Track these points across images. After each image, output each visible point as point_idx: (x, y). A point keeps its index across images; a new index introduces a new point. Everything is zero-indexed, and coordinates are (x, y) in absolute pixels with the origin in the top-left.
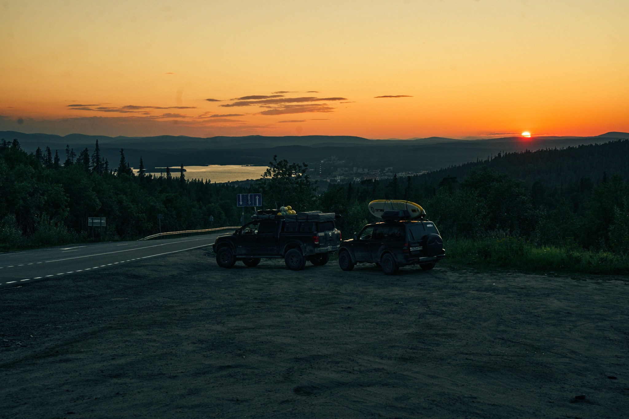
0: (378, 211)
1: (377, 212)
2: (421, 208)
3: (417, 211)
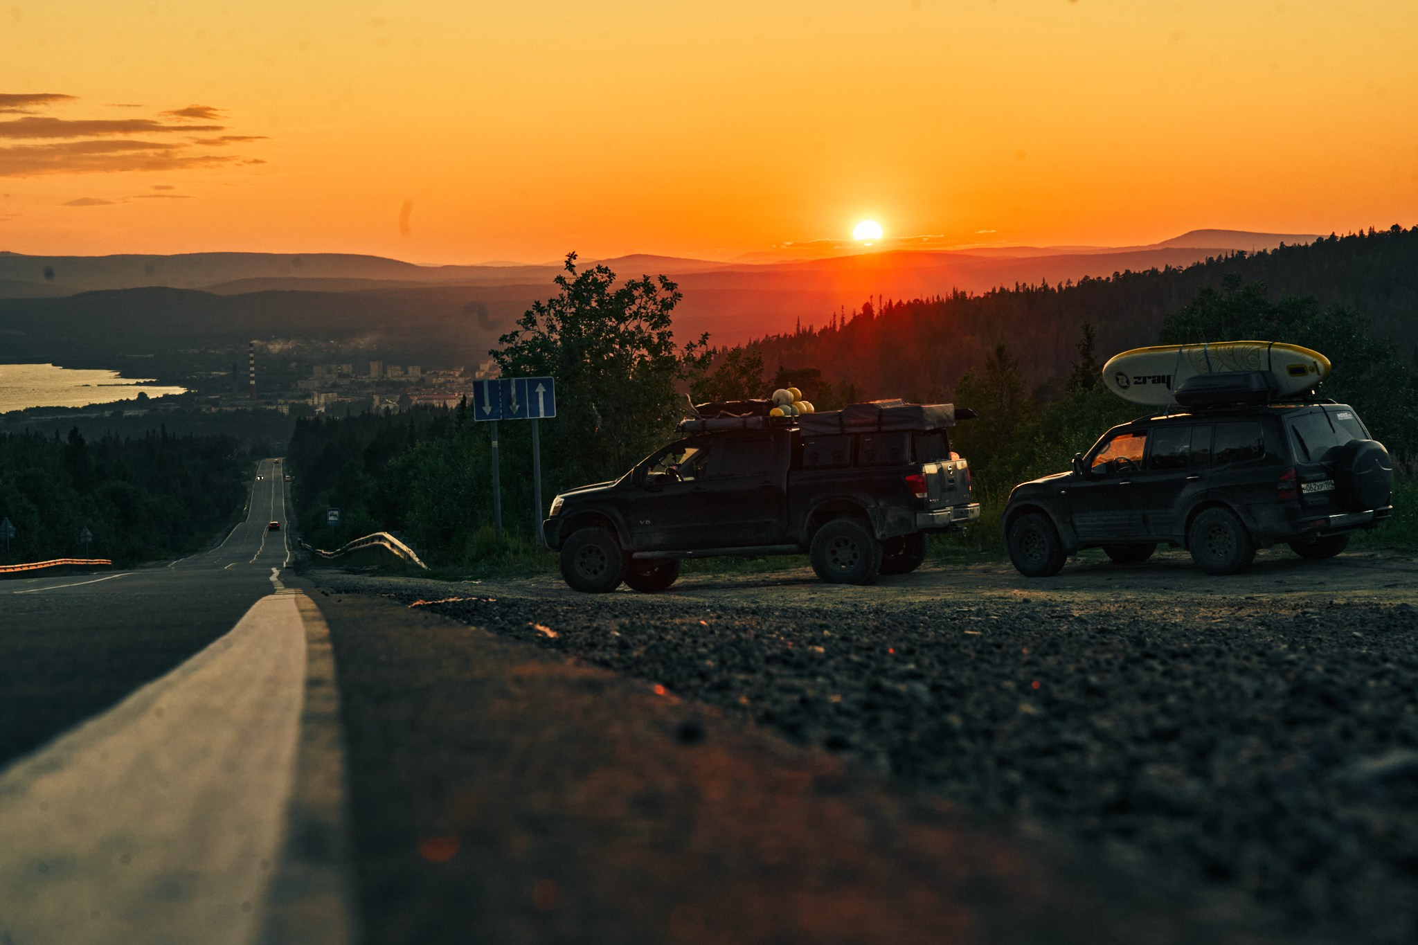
0: (1145, 382)
1: (1143, 385)
2: (1326, 361)
3: (1312, 370)
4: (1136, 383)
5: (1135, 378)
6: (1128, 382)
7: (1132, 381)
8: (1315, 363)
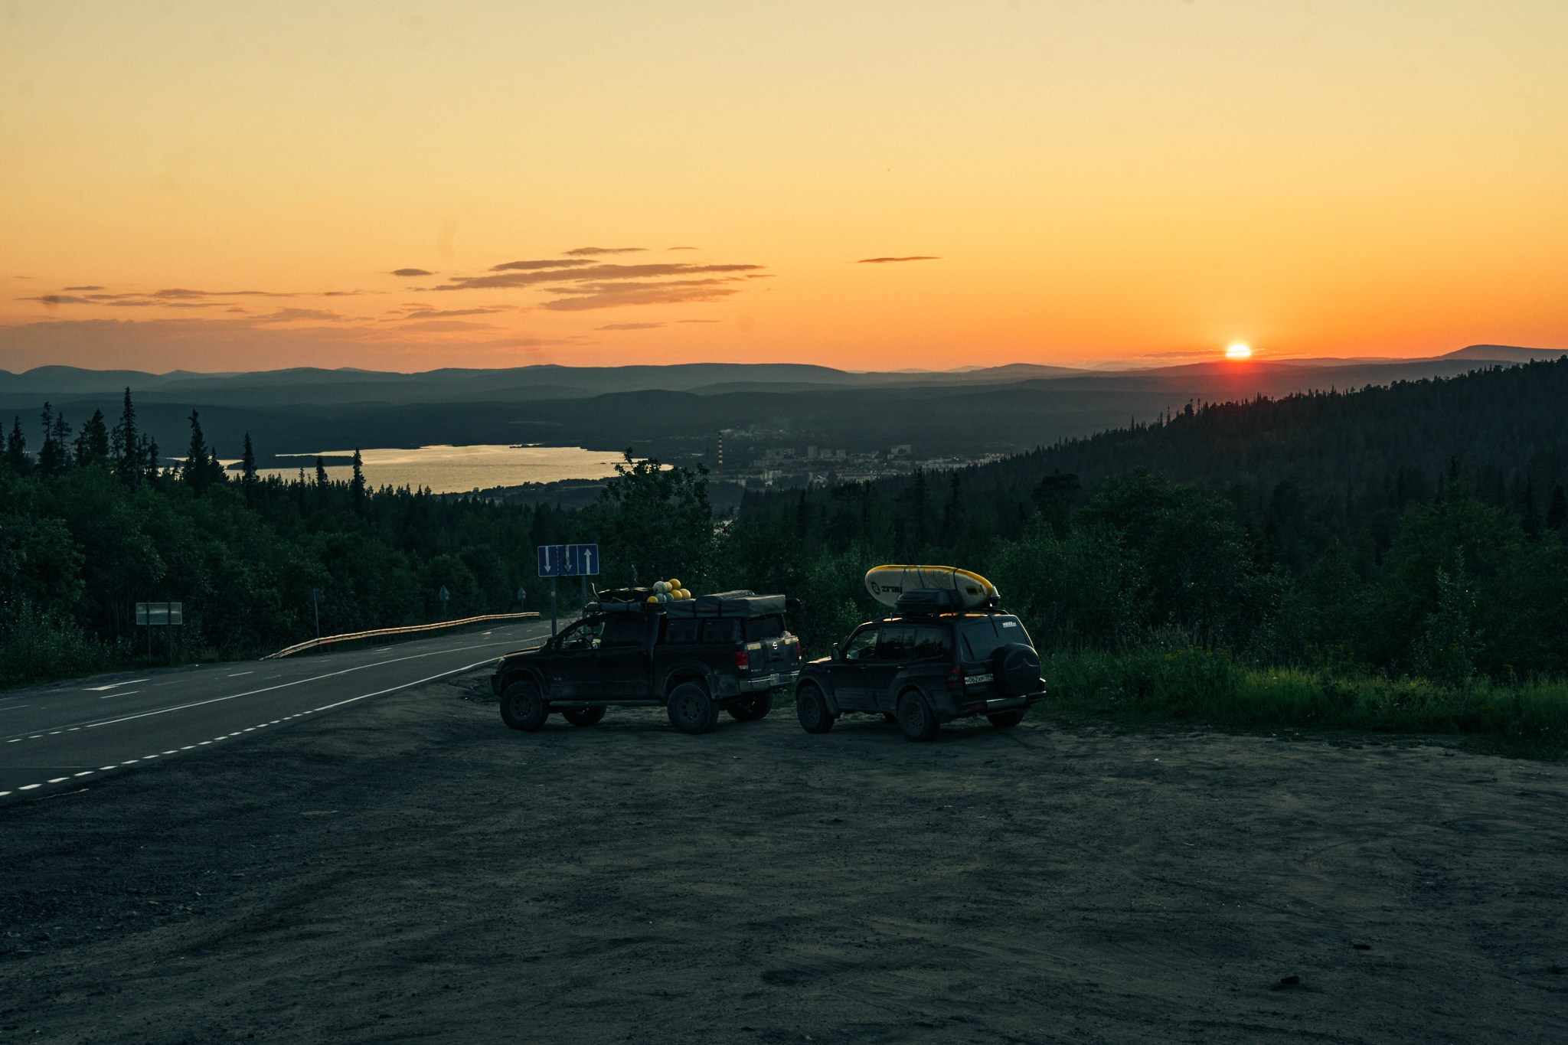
1: (887, 593)
2: (988, 585)
3: (980, 592)
4: (883, 591)
5: (883, 587)
6: (879, 589)
7: (881, 589)
8: (981, 586)
